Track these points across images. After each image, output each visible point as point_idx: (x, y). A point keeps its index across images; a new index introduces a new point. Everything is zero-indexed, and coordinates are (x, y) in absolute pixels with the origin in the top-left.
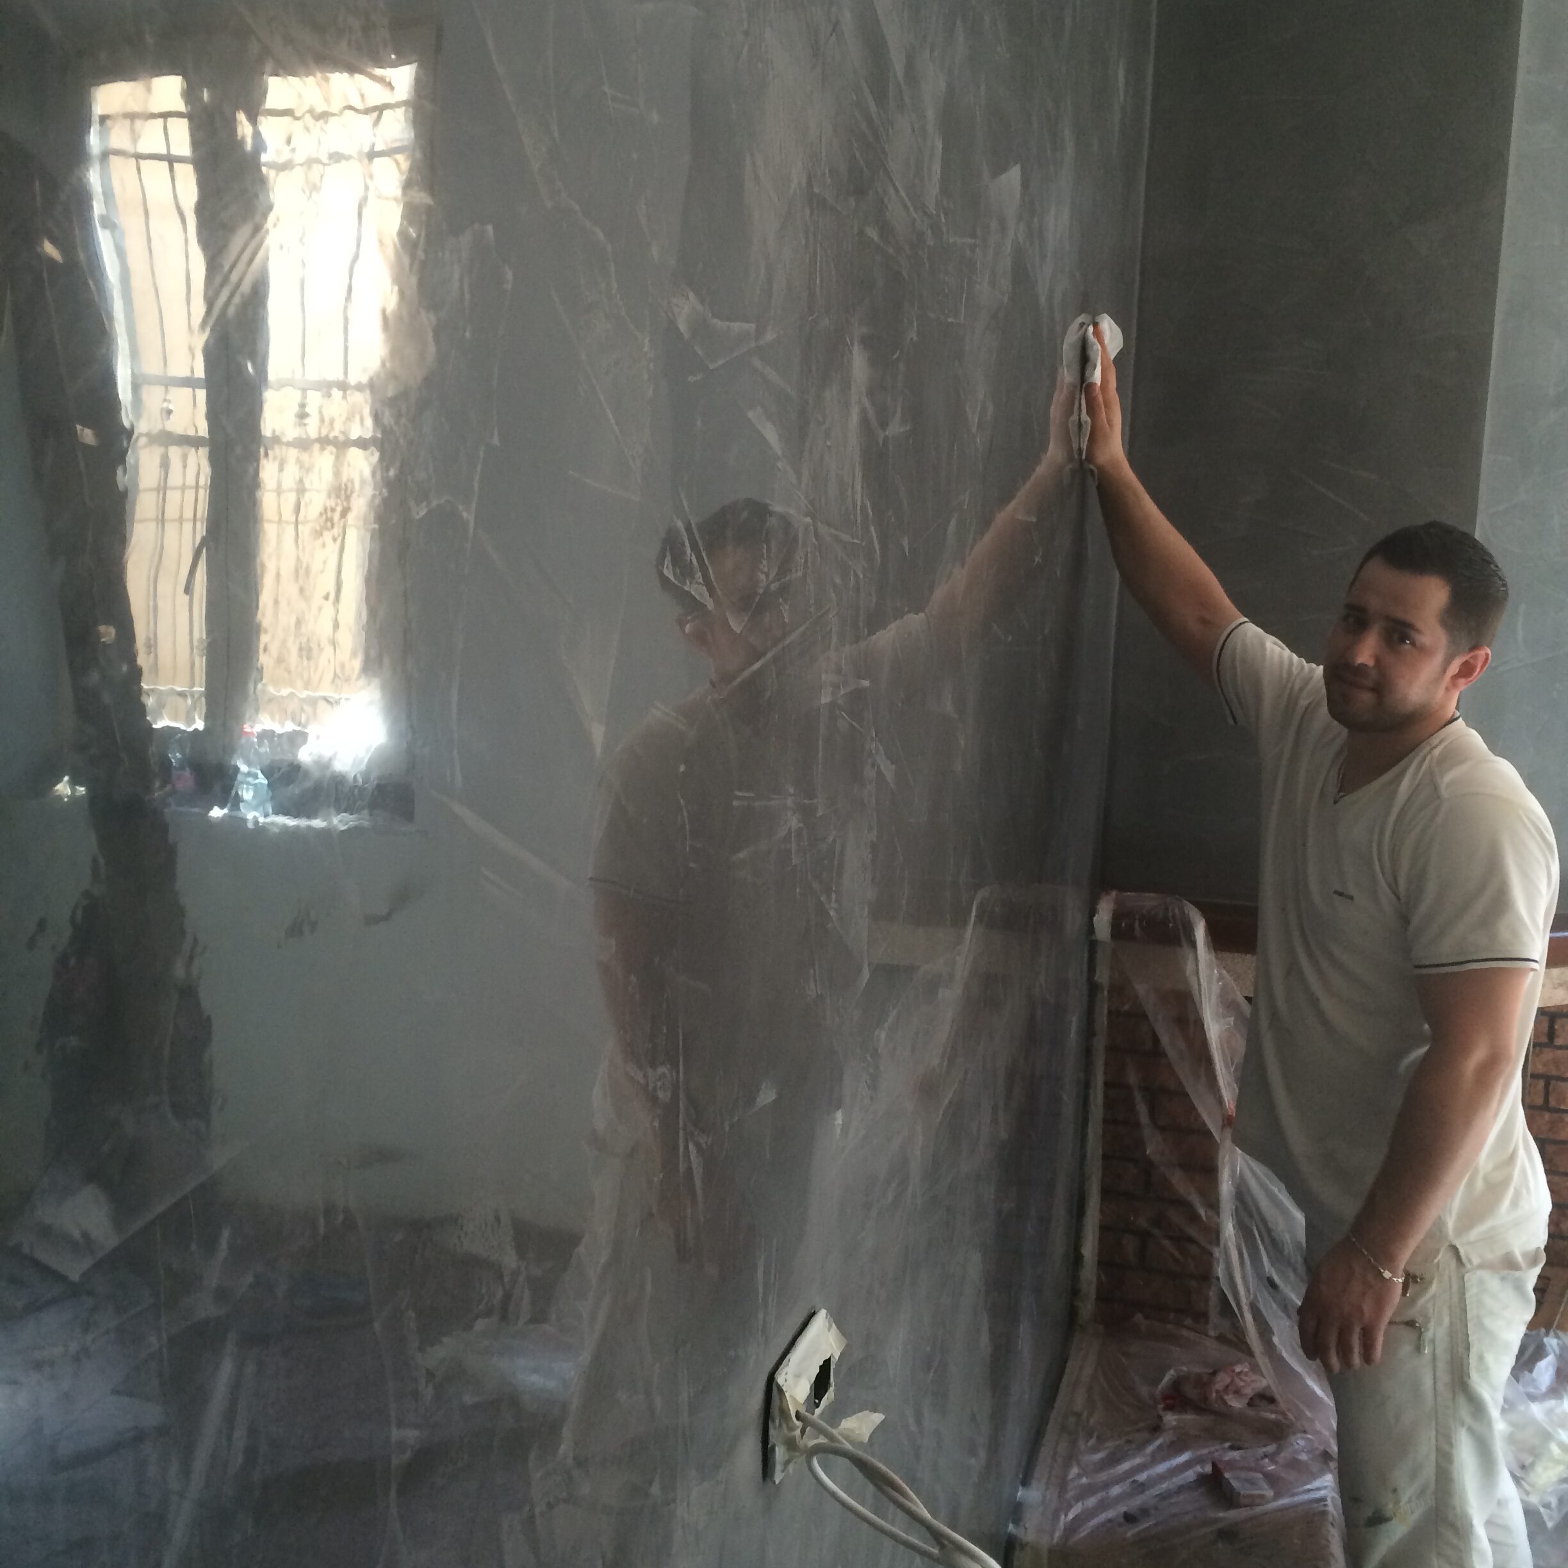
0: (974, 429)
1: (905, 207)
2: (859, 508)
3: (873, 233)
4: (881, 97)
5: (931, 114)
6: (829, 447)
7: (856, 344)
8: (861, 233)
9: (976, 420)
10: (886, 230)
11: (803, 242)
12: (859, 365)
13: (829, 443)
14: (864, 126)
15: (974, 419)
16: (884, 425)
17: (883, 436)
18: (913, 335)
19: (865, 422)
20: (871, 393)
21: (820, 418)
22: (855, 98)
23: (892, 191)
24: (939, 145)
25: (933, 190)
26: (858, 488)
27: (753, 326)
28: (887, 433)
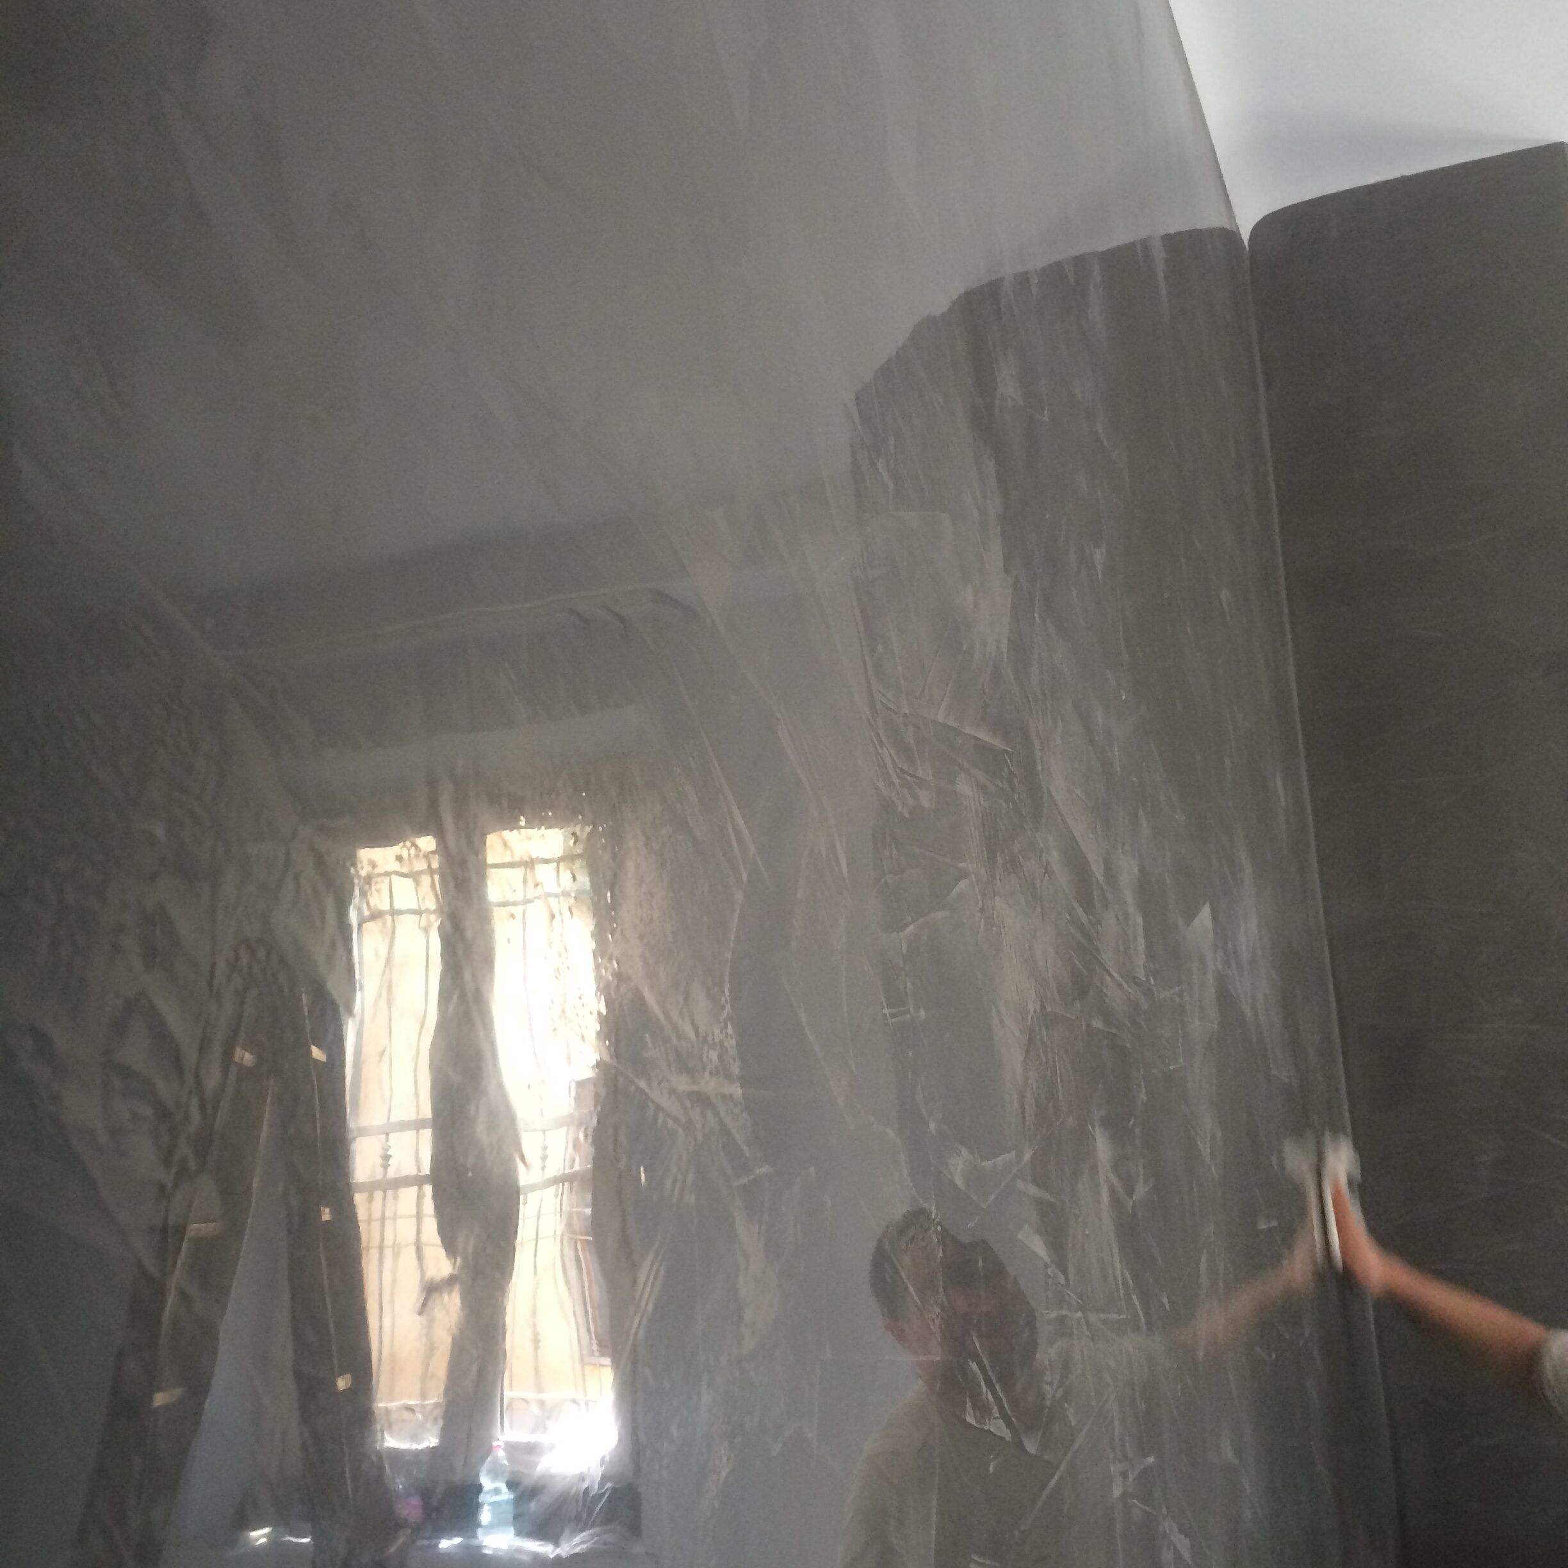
0: (1208, 1160)
1: (1120, 985)
2: (1120, 1282)
3: (1097, 1023)
4: (1087, 903)
5: (1129, 897)
6: (1087, 1235)
7: (1097, 1129)
8: (1088, 1026)
9: (1208, 1151)
10: (1107, 1015)
11: (1044, 1059)
12: (1103, 1146)
13: (1087, 1233)
14: (1079, 936)
15: (1205, 1151)
16: (1130, 1192)
17: (1131, 1204)
18: (1143, 1096)
19: (1115, 1199)
20: (1115, 1167)
21: (1077, 1212)
22: (1068, 917)
23: (1108, 979)
24: (1140, 920)
25: (1140, 960)
26: (1118, 1265)
27: (1014, 1153)
28: (1134, 1199)
